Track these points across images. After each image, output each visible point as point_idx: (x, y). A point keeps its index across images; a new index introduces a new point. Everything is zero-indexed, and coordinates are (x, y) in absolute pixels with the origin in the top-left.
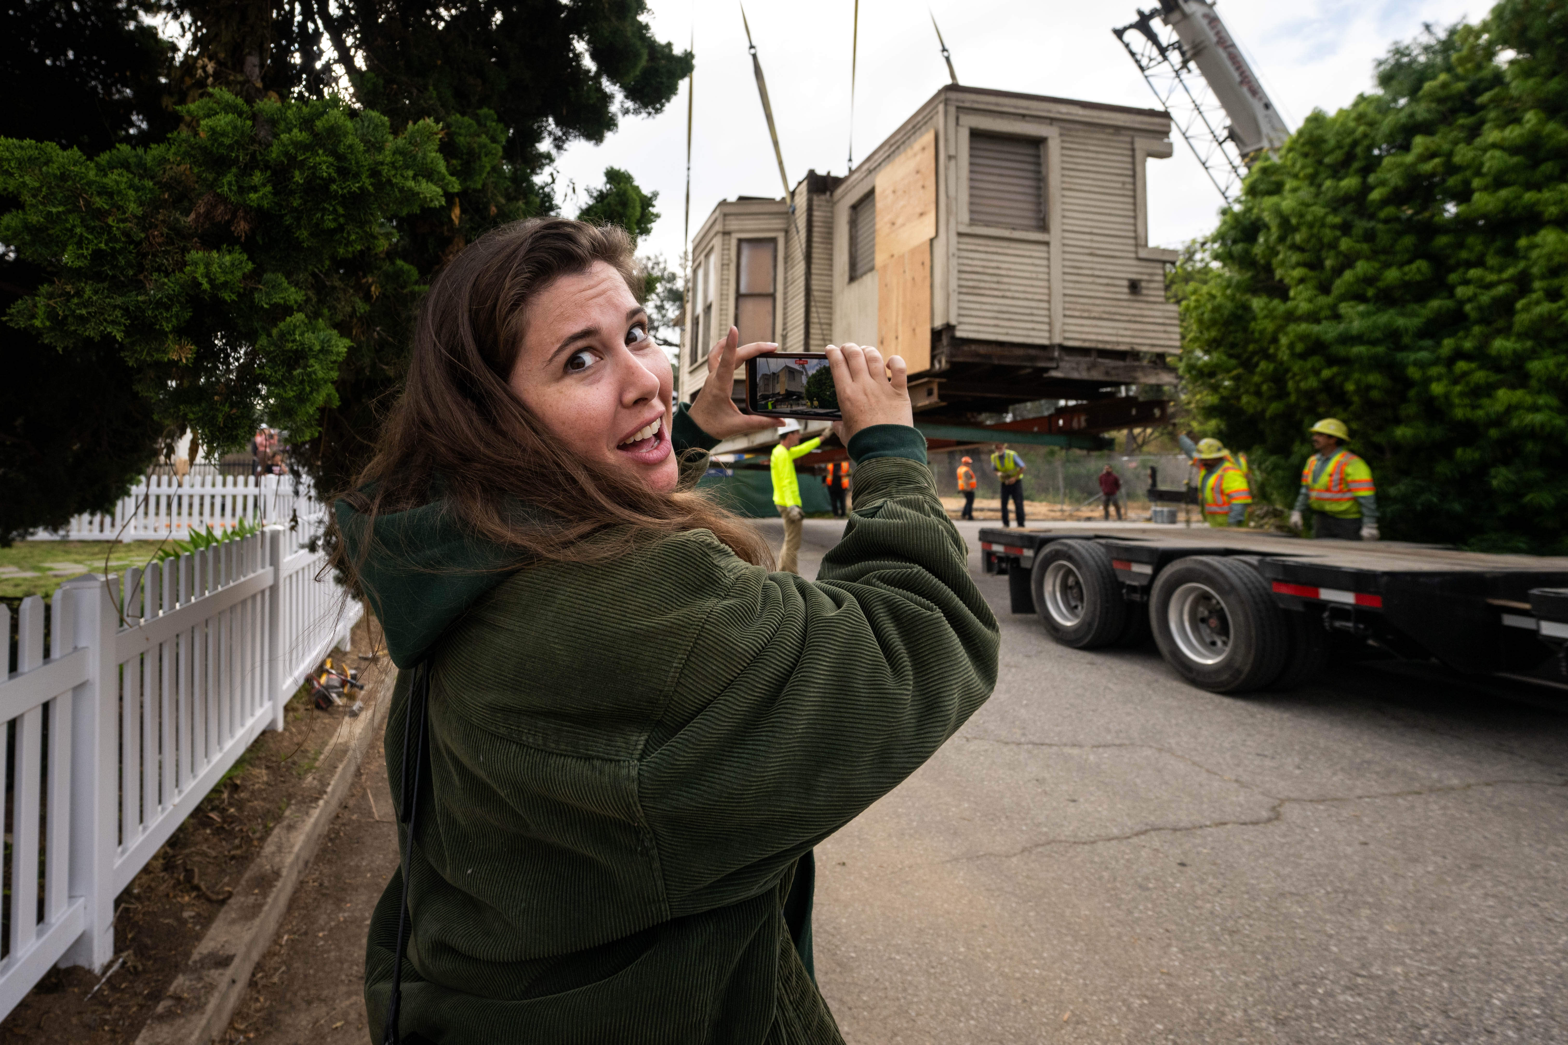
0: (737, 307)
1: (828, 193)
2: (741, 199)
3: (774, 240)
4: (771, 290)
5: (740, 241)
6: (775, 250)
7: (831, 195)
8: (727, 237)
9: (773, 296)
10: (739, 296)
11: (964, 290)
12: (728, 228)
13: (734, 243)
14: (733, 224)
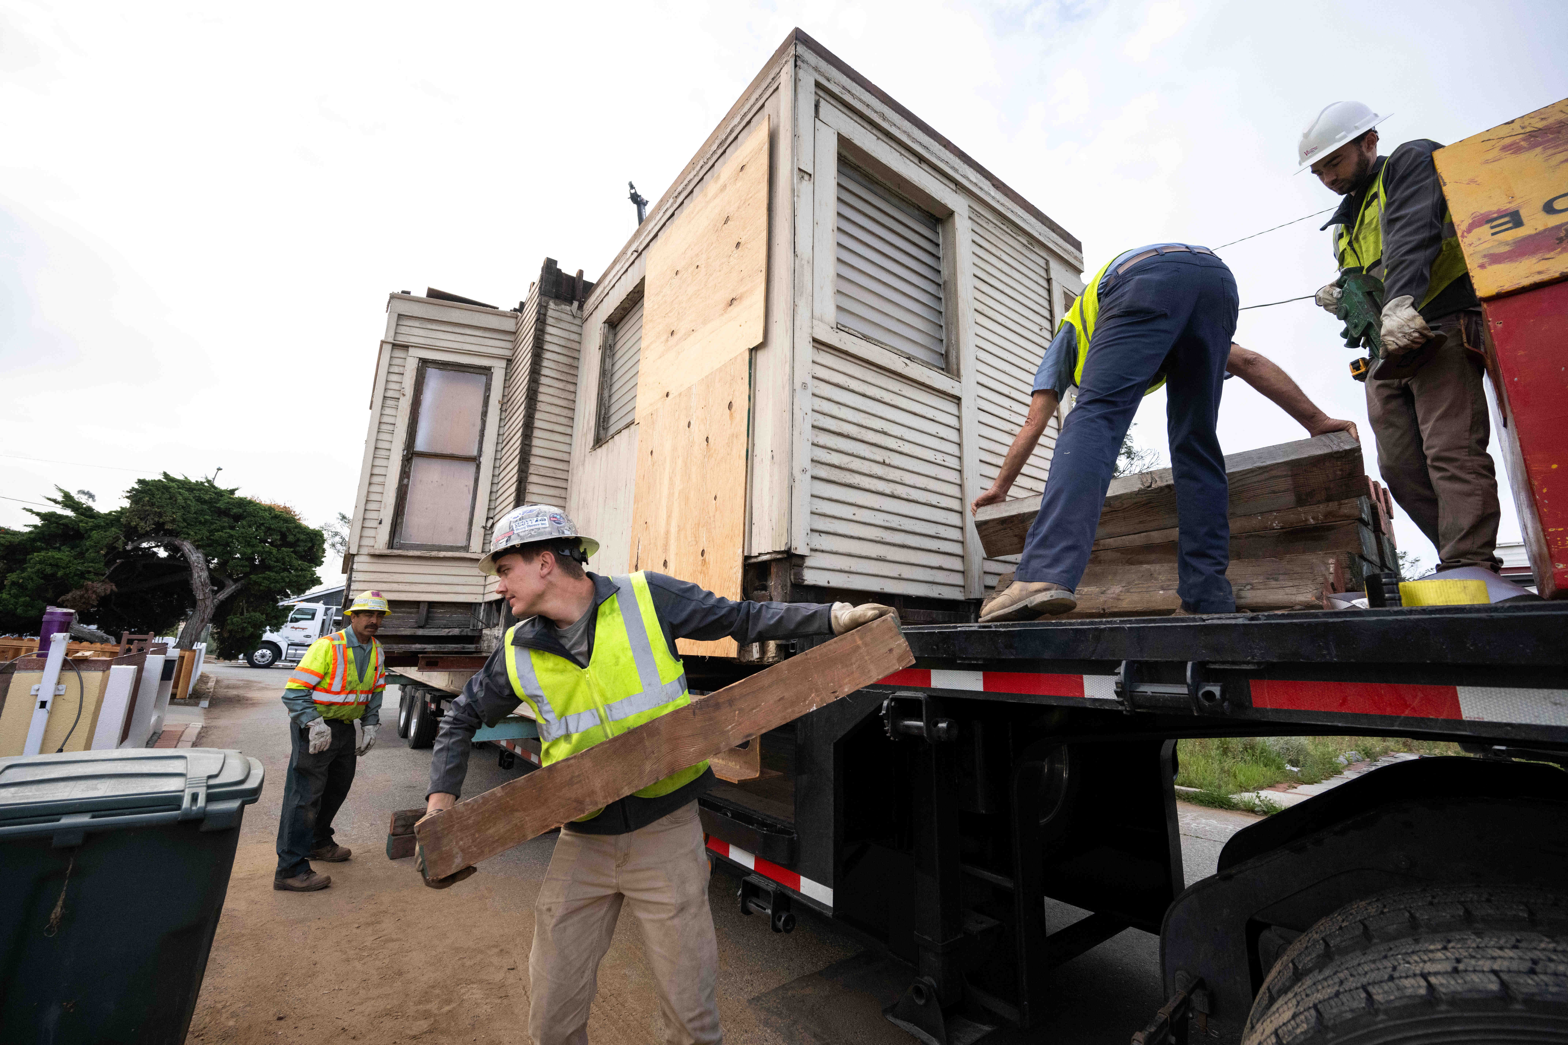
0: (405, 474)
1: (576, 304)
2: (434, 294)
3: (486, 371)
4: (475, 453)
5: (424, 363)
6: (488, 388)
7: (581, 307)
8: (398, 353)
9: (475, 460)
10: (410, 455)
11: (823, 472)
12: (402, 339)
13: (411, 365)
14: (413, 334)
